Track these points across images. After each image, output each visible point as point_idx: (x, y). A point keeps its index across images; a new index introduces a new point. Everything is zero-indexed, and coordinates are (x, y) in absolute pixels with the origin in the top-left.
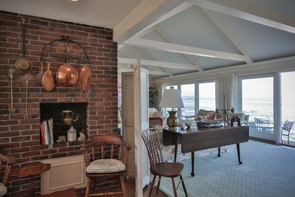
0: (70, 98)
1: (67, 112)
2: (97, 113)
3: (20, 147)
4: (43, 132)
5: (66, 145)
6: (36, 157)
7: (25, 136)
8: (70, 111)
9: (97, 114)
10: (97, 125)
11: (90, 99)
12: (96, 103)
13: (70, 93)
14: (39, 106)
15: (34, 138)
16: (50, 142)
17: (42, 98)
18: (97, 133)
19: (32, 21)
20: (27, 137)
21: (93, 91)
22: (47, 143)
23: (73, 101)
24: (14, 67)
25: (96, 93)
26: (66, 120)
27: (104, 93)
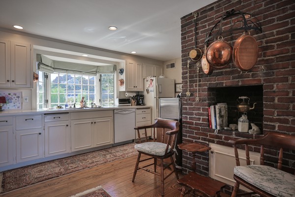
0: (237, 80)
1: (243, 98)
2: (276, 99)
3: (194, 126)
4: (210, 116)
5: (232, 134)
6: (205, 138)
7: (197, 117)
8: (245, 97)
9: (276, 101)
10: (275, 117)
11: (264, 80)
12: (275, 85)
13: (237, 75)
14: (207, 90)
15: (204, 120)
16: (216, 127)
17: (209, 82)
18: (277, 129)
19: (202, 13)
20: (198, 118)
21: (269, 68)
22: (214, 127)
23: (240, 84)
24: (190, 58)
25: (275, 71)
26: (240, 106)
27: (290, 68)
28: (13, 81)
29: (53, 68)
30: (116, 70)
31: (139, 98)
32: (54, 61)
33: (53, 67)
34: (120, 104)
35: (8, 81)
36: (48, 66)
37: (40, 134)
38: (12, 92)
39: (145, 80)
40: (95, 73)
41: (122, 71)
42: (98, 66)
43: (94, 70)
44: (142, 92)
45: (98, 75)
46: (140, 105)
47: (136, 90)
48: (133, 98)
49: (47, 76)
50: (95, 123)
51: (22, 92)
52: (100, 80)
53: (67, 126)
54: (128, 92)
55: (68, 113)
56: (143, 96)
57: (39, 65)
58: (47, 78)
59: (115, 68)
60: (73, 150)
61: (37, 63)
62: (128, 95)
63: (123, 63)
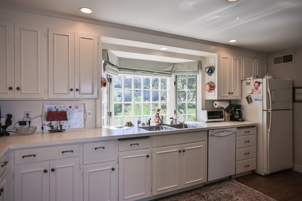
28: (77, 90)
29: (119, 68)
30: (201, 68)
31: (234, 111)
32: (120, 59)
33: (119, 66)
34: (209, 118)
35: (71, 90)
36: (114, 65)
37: (113, 169)
38: (73, 104)
39: (244, 82)
40: (169, 73)
41: (211, 70)
42: (174, 64)
43: (169, 69)
44: (239, 101)
45: (173, 76)
46: (237, 120)
47: (231, 97)
48: (227, 110)
49: (111, 79)
50: (184, 151)
51: (84, 104)
52: (175, 83)
53: (148, 156)
54: (218, 100)
55: (149, 137)
56: (239, 107)
57: (105, 65)
58: (111, 81)
59: (200, 65)
60: (155, 194)
61: (103, 62)
62: (218, 105)
63: (213, 58)
